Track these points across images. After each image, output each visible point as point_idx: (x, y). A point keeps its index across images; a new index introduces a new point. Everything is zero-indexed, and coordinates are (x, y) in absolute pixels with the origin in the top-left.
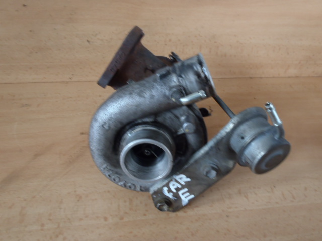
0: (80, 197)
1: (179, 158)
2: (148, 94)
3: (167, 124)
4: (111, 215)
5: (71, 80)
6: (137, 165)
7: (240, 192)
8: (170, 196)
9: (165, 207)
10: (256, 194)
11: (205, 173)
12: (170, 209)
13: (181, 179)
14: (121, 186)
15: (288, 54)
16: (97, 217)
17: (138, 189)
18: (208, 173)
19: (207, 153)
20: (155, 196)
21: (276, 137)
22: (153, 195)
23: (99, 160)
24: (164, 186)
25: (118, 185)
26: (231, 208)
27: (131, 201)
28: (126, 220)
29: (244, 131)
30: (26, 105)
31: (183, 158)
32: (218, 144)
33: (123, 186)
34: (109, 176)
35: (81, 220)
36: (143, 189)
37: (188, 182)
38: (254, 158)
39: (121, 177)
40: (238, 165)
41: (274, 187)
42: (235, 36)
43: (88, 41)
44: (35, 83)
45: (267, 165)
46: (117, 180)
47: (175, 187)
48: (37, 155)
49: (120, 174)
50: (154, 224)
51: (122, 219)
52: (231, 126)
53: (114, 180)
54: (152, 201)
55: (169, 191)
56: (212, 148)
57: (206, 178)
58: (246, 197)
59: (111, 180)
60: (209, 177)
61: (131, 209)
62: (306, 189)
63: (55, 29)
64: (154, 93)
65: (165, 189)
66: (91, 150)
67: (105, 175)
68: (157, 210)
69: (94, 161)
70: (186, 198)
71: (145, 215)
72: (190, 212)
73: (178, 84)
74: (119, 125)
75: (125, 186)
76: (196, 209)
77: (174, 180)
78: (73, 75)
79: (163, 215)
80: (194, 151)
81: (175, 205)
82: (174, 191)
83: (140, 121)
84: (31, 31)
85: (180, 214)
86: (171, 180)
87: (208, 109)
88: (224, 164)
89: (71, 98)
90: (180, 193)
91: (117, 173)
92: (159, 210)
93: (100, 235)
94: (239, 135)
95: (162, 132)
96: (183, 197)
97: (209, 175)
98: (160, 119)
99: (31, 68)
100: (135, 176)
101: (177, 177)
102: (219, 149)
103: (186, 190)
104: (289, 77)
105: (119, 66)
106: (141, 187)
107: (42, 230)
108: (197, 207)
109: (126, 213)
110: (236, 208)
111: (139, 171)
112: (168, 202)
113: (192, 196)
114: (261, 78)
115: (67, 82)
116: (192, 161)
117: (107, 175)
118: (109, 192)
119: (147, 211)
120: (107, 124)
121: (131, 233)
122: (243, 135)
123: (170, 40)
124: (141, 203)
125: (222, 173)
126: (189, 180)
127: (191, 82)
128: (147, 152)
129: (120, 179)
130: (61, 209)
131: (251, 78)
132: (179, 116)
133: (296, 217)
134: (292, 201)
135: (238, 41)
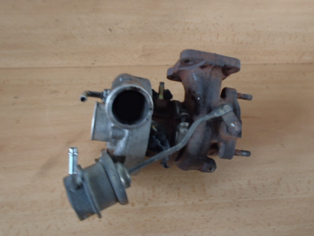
4: (137, 201)
5: (93, 65)
15: (304, 41)
26: (241, 198)
27: (153, 188)
28: (150, 206)
30: (55, 91)
42: (253, 24)
43: (110, 30)
48: (69, 143)
50: (174, 210)
51: (146, 205)
58: (255, 188)
61: (154, 196)
62: (309, 182)
63: (79, 18)
71: (166, 202)
72: (205, 201)
78: (95, 61)
84: (57, 20)
89: (95, 84)
93: (129, 218)
104: (303, 64)
108: (211, 196)
109: (150, 200)
110: (246, 198)
114: (275, 64)
115: (90, 67)
119: (168, 198)
121: (155, 217)
123: (188, 29)
131: (265, 64)
133: (298, 208)
134: (295, 194)
135: (255, 30)
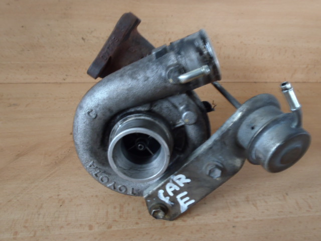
0: (64, 202)
1: (178, 156)
2: (142, 76)
3: (164, 115)
4: (97, 223)
5: (64, 81)
6: (128, 162)
7: (247, 200)
8: (166, 200)
9: (161, 214)
10: (266, 202)
11: (208, 172)
12: (167, 217)
13: (179, 179)
14: (109, 188)
15: (295, 56)
16: (81, 225)
17: (130, 192)
18: (211, 172)
19: (210, 148)
20: (149, 201)
21: (294, 125)
22: (146, 199)
23: (85, 156)
24: (159, 189)
25: (106, 186)
26: (237, 217)
27: (122, 206)
28: (114, 228)
29: (255, 120)
30: (14, 105)
31: (182, 156)
32: (223, 137)
33: (113, 188)
34: (96, 175)
35: (62, 227)
36: (135, 192)
37: (188, 183)
38: (267, 151)
39: (110, 178)
40: (246, 162)
41: (287, 194)
43: (83, 39)
44: (26, 83)
45: (282, 161)
46: (105, 180)
47: (172, 189)
48: (19, 156)
49: (109, 173)
50: (147, 234)
51: (110, 227)
52: (238, 115)
53: (102, 180)
54: (145, 208)
55: (166, 194)
56: (215, 142)
57: (208, 179)
58: (255, 205)
59: (98, 181)
60: (212, 177)
61: (121, 217)
63: (48, 25)
64: (149, 73)
65: (161, 192)
66: (76, 144)
67: (92, 175)
68: (151, 217)
69: (79, 157)
70: (185, 203)
71: (137, 223)
72: (190, 221)
73: (175, 62)
74: (108, 114)
75: (115, 188)
76: (197, 218)
77: (171, 181)
78: (67, 75)
79: (158, 223)
80: (195, 147)
81: (173, 212)
82: (172, 194)
83: (133, 110)
84: (23, 27)
85: (178, 223)
86: (168, 182)
87: (210, 102)
88: (230, 162)
90: (178, 197)
91: (105, 172)
92: (153, 218)
94: (248, 125)
95: (157, 122)
96: (181, 202)
97: (212, 175)
98: (156, 109)
99: (22, 67)
100: (125, 174)
101: (175, 178)
102: (224, 143)
103: (185, 193)
105: (111, 54)
106: (133, 189)
107: (15, 239)
108: (198, 215)
109: (115, 221)
110: (244, 217)
111: (130, 169)
112: (164, 208)
113: (193, 201)
114: (266, 82)
115: (60, 83)
116: (192, 158)
117: (94, 174)
118: (97, 196)
119: (139, 219)
120: (94, 112)
122: (253, 125)
124: (133, 209)
125: (228, 173)
126: (189, 181)
127: (191, 60)
128: (140, 147)
129: (108, 179)
130: (39, 214)
131: (255, 82)
132: (177, 104)
133: (314, 229)
134: (308, 211)
135: (241, 42)
